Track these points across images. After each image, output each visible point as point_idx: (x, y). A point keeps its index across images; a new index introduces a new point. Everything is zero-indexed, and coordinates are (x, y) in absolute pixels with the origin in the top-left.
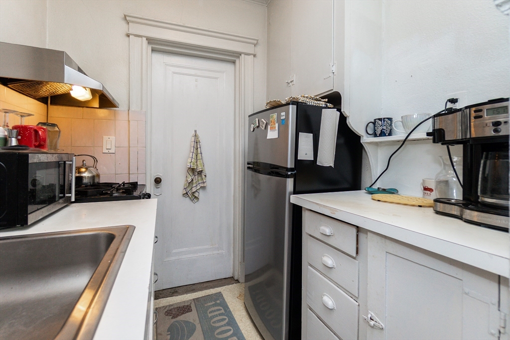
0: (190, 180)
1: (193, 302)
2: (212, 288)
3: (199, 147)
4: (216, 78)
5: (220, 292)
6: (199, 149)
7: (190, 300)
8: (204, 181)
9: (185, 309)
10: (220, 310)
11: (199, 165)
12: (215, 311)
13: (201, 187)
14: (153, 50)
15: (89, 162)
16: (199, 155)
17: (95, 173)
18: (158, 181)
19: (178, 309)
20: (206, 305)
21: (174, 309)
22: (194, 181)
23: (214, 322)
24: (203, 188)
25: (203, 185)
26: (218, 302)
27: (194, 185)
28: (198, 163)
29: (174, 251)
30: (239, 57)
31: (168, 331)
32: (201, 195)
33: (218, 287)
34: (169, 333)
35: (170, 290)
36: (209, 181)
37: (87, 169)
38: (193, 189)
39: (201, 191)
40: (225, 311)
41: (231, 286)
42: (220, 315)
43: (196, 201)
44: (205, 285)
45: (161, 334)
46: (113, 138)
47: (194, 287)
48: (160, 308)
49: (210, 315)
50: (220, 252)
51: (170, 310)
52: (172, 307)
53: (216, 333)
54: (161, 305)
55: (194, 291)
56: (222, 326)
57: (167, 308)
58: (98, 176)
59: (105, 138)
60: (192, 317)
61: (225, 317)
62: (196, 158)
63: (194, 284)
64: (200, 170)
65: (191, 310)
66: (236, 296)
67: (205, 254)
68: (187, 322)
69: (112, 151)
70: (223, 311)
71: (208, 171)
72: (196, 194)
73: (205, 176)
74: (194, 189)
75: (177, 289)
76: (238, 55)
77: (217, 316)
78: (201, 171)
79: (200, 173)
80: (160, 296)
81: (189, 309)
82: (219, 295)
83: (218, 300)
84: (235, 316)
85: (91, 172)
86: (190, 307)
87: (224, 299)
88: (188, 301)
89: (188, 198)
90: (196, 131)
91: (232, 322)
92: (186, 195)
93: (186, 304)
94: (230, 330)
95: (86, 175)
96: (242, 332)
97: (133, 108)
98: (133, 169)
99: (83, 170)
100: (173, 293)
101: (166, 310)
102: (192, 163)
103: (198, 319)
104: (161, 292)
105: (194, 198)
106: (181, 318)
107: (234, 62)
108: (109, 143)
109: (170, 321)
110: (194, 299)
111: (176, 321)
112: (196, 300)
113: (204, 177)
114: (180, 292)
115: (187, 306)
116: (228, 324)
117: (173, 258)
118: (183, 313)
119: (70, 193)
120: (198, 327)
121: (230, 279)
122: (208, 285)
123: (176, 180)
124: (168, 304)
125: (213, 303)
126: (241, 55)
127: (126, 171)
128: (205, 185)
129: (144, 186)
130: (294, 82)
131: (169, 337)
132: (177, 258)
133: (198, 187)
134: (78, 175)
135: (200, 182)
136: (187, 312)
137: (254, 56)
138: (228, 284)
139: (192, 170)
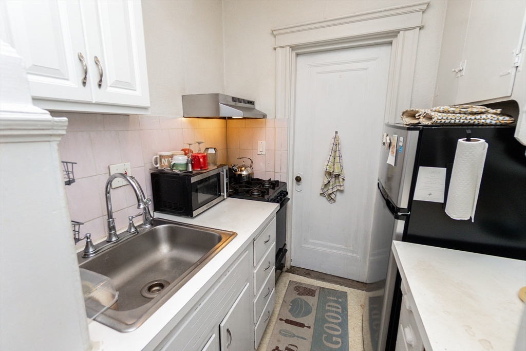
0: (326, 182)
1: (318, 290)
2: (340, 284)
3: (338, 149)
4: (366, 69)
5: (346, 293)
6: (338, 152)
7: (318, 287)
8: (341, 184)
9: (309, 292)
10: (338, 308)
11: (336, 168)
12: (333, 307)
13: (338, 190)
15: (248, 163)
16: (337, 159)
17: (250, 172)
18: (298, 179)
19: (305, 290)
20: (328, 298)
21: (302, 287)
22: (331, 184)
23: (328, 316)
24: (342, 191)
25: (339, 188)
26: (340, 300)
27: (331, 187)
28: (335, 166)
29: (310, 241)
30: (396, 36)
31: (291, 303)
32: (339, 197)
33: (346, 286)
35: (305, 270)
36: (347, 185)
37: (245, 168)
38: (329, 190)
39: (338, 194)
40: (343, 311)
41: (360, 291)
42: (336, 312)
43: (333, 202)
44: (335, 279)
45: (286, 302)
46: (264, 142)
47: (326, 277)
48: (293, 282)
49: (327, 308)
50: (354, 255)
51: (299, 287)
52: (301, 286)
53: (325, 325)
54: (295, 280)
55: (323, 280)
56: (333, 323)
57: (298, 285)
58: (252, 174)
59: (259, 142)
60: (312, 301)
61: (340, 317)
62: (333, 161)
63: (326, 274)
64: (337, 173)
65: (314, 296)
66: (361, 304)
67: (338, 252)
68: (307, 304)
69: (263, 153)
70: (340, 311)
71: (346, 173)
72: (333, 196)
73: (343, 179)
74: (330, 192)
75: (311, 272)
76: (395, 33)
77: (333, 312)
78: (339, 175)
79: (337, 176)
80: (296, 272)
81: (313, 293)
82: (345, 295)
83: (341, 298)
84: (349, 321)
85: (248, 171)
86: (315, 292)
87: (346, 301)
88: (315, 287)
89: (325, 198)
90: (336, 132)
91: (344, 325)
92: (322, 194)
93: (312, 289)
94: (339, 331)
95: (244, 173)
96: (350, 339)
97: (278, 117)
98: (278, 170)
99: (243, 169)
100: (306, 274)
101: (296, 286)
102: (328, 166)
103: (316, 305)
105: (330, 198)
106: (304, 297)
107: (391, 43)
108: (262, 146)
109: (295, 295)
110: (320, 287)
111: (299, 298)
112: (322, 289)
113: (341, 180)
114: (312, 275)
115: (313, 290)
116: (339, 324)
117: (309, 246)
118: (307, 295)
119: (224, 193)
120: (314, 312)
121: (362, 284)
122: (338, 280)
123: (315, 181)
124: (299, 282)
125: (335, 299)
126: (399, 32)
127: (273, 170)
128: (342, 188)
129: (285, 184)
130: (463, 73)
131: (290, 307)
132: (313, 247)
133: (335, 189)
134: (239, 173)
135: (337, 185)
136: (311, 295)
137: (421, 28)
138: (358, 289)
139: (330, 174)
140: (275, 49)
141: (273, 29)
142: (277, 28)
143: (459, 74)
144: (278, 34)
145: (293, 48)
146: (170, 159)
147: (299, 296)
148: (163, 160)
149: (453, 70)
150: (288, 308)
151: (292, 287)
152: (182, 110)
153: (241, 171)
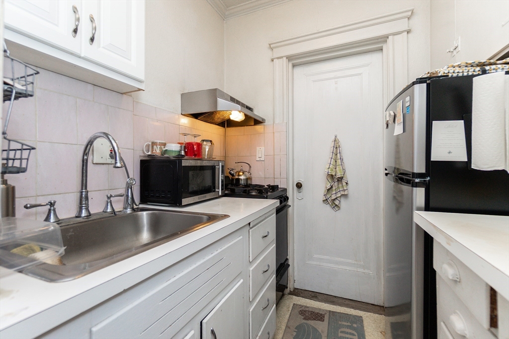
0: (328, 187)
1: (328, 314)
2: (353, 308)
3: (338, 152)
4: (360, 74)
5: (361, 317)
6: (338, 155)
7: (326, 311)
8: (345, 188)
9: (318, 316)
10: (353, 335)
11: (338, 171)
12: (347, 333)
13: (342, 195)
14: (294, 66)
15: (246, 168)
16: (339, 162)
17: (248, 177)
18: (299, 186)
19: (312, 314)
20: (340, 323)
21: (309, 311)
22: (334, 188)
24: (345, 196)
25: (343, 193)
26: (355, 325)
27: (334, 192)
28: (337, 169)
29: (315, 256)
30: (386, 41)
31: (296, 328)
32: (343, 203)
33: (361, 310)
34: (296, 330)
35: (310, 293)
36: (352, 189)
37: (243, 173)
38: (333, 196)
39: (342, 200)
41: (377, 315)
43: (337, 209)
44: (347, 302)
45: (289, 328)
46: (263, 148)
47: (335, 299)
48: (297, 305)
49: (340, 335)
50: (366, 271)
51: (305, 311)
52: (307, 309)
54: (299, 303)
55: (333, 303)
57: (303, 308)
58: (251, 179)
59: (258, 148)
60: (322, 327)
62: (334, 164)
63: (335, 297)
64: (339, 176)
65: (323, 321)
66: (381, 330)
67: (348, 268)
68: (315, 330)
69: (262, 159)
70: (356, 337)
71: (350, 177)
72: (337, 202)
73: (347, 183)
74: (334, 197)
75: (318, 294)
76: (384, 39)
78: (342, 178)
79: (340, 179)
80: (301, 295)
81: (321, 318)
82: (360, 319)
83: (356, 323)
85: (246, 176)
86: (324, 317)
87: (363, 326)
88: (323, 310)
89: (328, 205)
90: (336, 136)
92: (325, 201)
93: (321, 313)
95: (242, 177)
97: (277, 121)
98: (277, 175)
99: (241, 173)
100: (313, 297)
101: (301, 309)
102: (330, 169)
103: (326, 332)
104: (303, 291)
105: (334, 205)
106: (312, 323)
107: (381, 49)
108: (260, 152)
109: (300, 320)
110: (330, 311)
111: (306, 324)
112: (332, 313)
113: (344, 184)
114: (320, 298)
115: (321, 314)
117: (315, 263)
118: (314, 319)
119: (219, 189)
121: (379, 308)
122: (350, 303)
123: (317, 186)
124: (305, 305)
125: (349, 324)
126: (388, 37)
127: (272, 176)
128: (346, 193)
129: (285, 190)
130: (459, 49)
131: (295, 333)
132: (318, 263)
133: (339, 195)
134: (237, 177)
135: (341, 189)
136: (319, 320)
137: (408, 32)
138: (375, 312)
139: (332, 177)
140: (273, 60)
141: (270, 43)
142: (274, 42)
143: (455, 52)
144: (275, 47)
145: (289, 58)
146: (163, 147)
147: (305, 321)
148: (155, 147)
149: (448, 50)
150: (292, 335)
151: (296, 311)
152: (180, 107)
153: (239, 175)
